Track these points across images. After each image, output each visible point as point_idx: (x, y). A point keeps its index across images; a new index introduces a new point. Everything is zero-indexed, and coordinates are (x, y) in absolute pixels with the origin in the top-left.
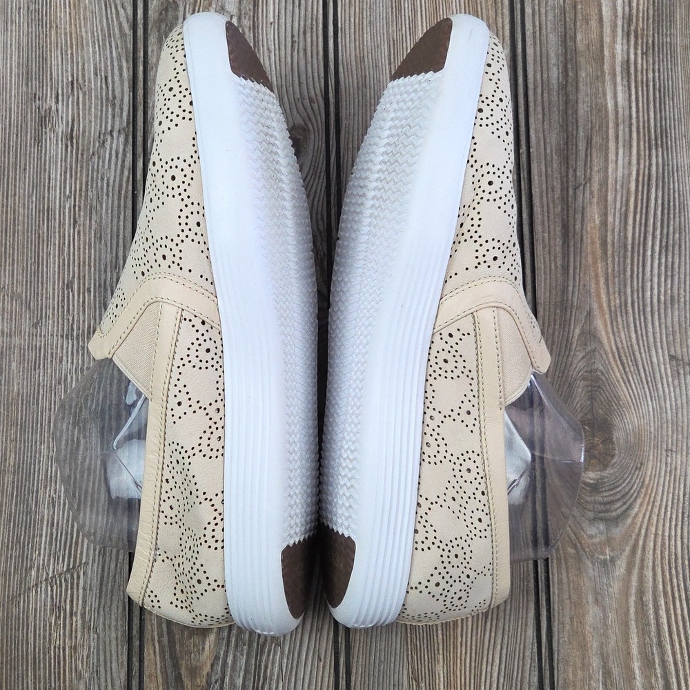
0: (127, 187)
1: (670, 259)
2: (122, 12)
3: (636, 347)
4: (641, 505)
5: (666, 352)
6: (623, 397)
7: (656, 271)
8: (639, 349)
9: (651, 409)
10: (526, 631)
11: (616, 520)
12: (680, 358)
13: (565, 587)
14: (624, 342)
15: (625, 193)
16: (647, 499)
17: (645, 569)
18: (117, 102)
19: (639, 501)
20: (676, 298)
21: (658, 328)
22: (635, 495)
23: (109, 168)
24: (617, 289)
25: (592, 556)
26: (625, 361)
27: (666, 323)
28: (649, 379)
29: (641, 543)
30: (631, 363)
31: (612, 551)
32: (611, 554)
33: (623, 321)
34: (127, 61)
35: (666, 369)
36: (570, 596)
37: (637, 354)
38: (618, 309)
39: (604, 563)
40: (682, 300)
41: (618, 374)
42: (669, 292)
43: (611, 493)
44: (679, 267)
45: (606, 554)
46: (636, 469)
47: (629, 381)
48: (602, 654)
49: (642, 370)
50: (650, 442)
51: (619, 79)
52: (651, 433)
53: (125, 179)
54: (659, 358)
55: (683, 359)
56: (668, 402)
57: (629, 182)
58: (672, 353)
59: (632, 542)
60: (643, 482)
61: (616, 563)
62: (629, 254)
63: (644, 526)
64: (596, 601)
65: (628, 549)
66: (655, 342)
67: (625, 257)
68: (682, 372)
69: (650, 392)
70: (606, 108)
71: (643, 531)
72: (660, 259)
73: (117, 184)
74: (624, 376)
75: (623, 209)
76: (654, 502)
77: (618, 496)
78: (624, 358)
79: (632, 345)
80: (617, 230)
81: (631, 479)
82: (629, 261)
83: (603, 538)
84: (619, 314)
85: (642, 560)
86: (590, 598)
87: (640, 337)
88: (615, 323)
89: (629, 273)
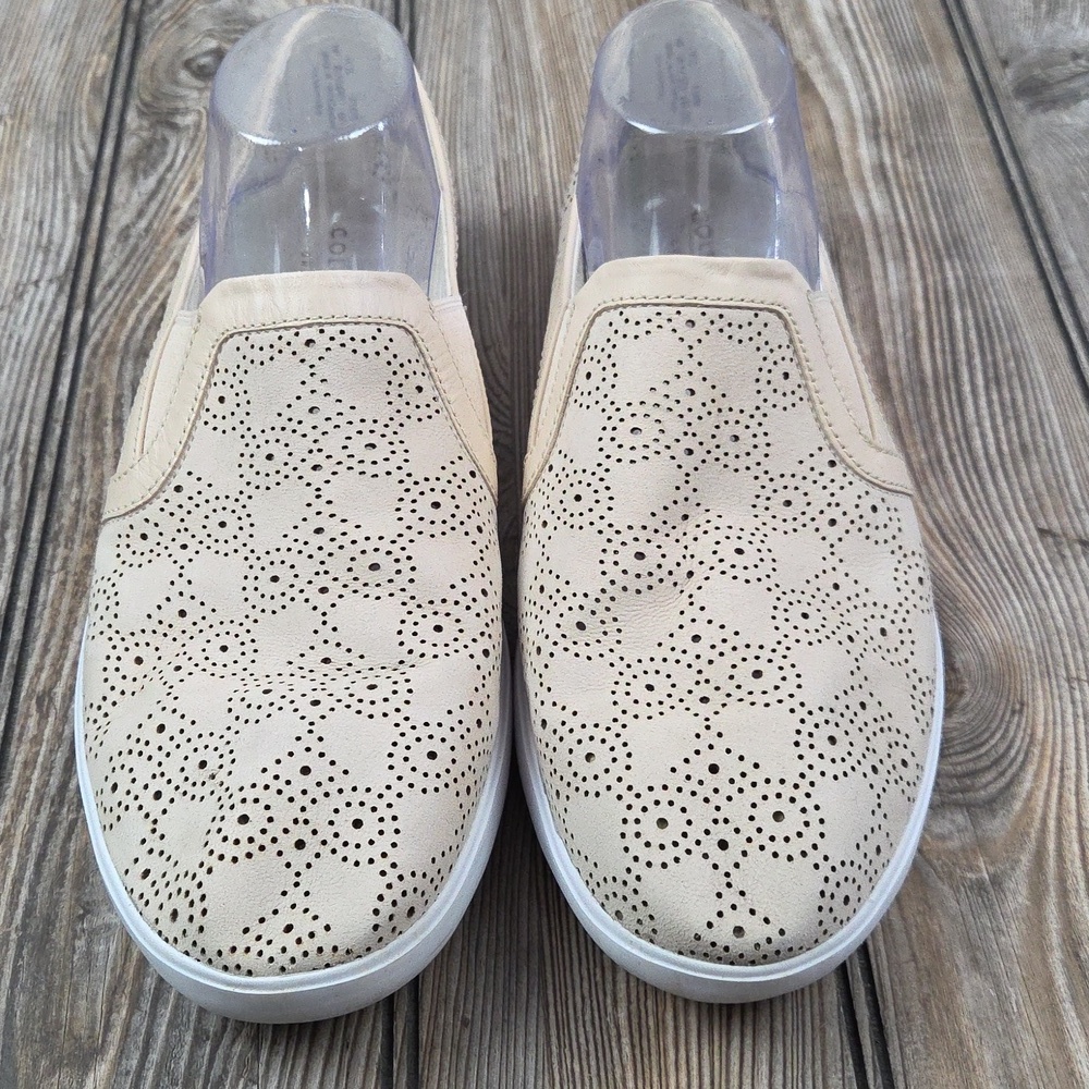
0: (50, 346)
1: (1007, 396)
2: (80, 152)
3: (972, 520)
4: (1037, 775)
5: (1031, 525)
6: (962, 597)
7: (985, 412)
8: (979, 523)
9: (1021, 613)
10: (823, 1031)
11: (991, 805)
12: (1059, 531)
13: (901, 938)
14: (947, 514)
15: (908, 314)
16: (1047, 765)
17: (1072, 895)
18: (54, 249)
19: (1031, 769)
20: (1031, 447)
21: (1007, 491)
22: (1020, 758)
23: (25, 323)
24: (918, 439)
25: (951, 875)
26: (955, 542)
27: (1020, 484)
28: (1007, 566)
29: (1051, 846)
30: (966, 545)
31: (992, 863)
32: (992, 870)
33: (938, 483)
34: (79, 202)
35: (1036, 551)
36: (914, 955)
37: (976, 529)
38: (926, 467)
39: (980, 886)
40: (1043, 449)
41: (945, 562)
42: (1015, 439)
43: (969, 756)
44: (1026, 405)
45: (980, 871)
46: (1013, 712)
47: (968, 571)
48: (1008, 1076)
49: (990, 554)
50: (1032, 668)
51: (871, 184)
52: (1029, 652)
53: (49, 335)
54: (1020, 533)
55: (1065, 535)
56: (1053, 602)
57: (912, 301)
58: (1043, 525)
59: (1031, 846)
60: (1032, 736)
61: (1005, 885)
62: (931, 391)
63: (1052, 815)
64: (975, 962)
65: (1025, 859)
66: (1006, 511)
67: (925, 395)
68: (1067, 552)
69: (1013, 586)
70: (856, 217)
71: (1052, 824)
72: (988, 395)
73: (34, 343)
74: (958, 565)
75: (910, 334)
76: (1062, 770)
77: (985, 762)
78: (951, 537)
79: (963, 518)
80: (903, 362)
81: (1007, 730)
82: (932, 400)
83: (968, 838)
84: (928, 473)
85: (1062, 879)
86: (961, 958)
87: (976, 505)
88: (924, 487)
89: (935, 415)
